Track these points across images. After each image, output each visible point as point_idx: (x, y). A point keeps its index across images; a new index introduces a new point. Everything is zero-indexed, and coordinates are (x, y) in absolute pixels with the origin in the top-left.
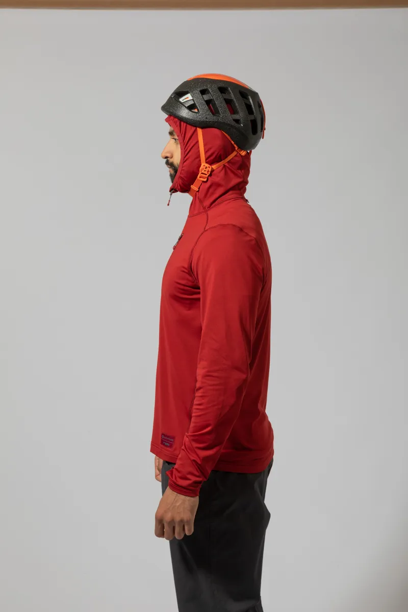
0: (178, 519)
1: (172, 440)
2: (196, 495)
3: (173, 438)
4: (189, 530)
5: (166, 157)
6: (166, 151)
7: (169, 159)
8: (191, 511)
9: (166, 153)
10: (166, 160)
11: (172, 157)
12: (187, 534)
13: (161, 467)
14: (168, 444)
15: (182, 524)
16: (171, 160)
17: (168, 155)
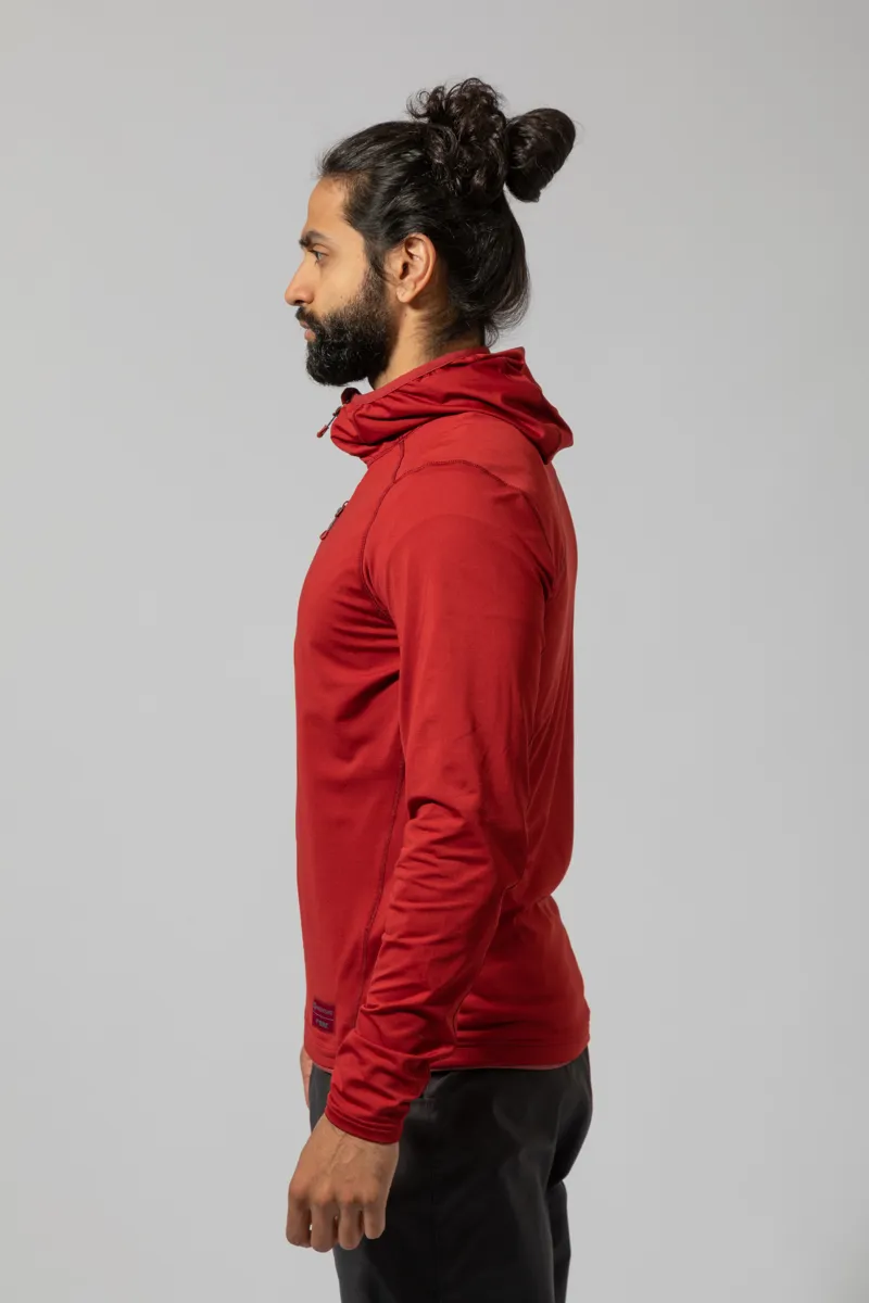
0: (345, 1196)
1: (330, 1012)
2: (394, 1141)
3: (332, 1008)
4: (374, 1226)
5: (298, 302)
6: (296, 285)
7: (304, 305)
8: (381, 1178)
9: (297, 290)
10: (296, 308)
11: (310, 302)
12: (369, 1235)
13: (309, 1072)
14: (325, 1025)
15: (358, 1208)
16: (308, 308)
17: (303, 296)
